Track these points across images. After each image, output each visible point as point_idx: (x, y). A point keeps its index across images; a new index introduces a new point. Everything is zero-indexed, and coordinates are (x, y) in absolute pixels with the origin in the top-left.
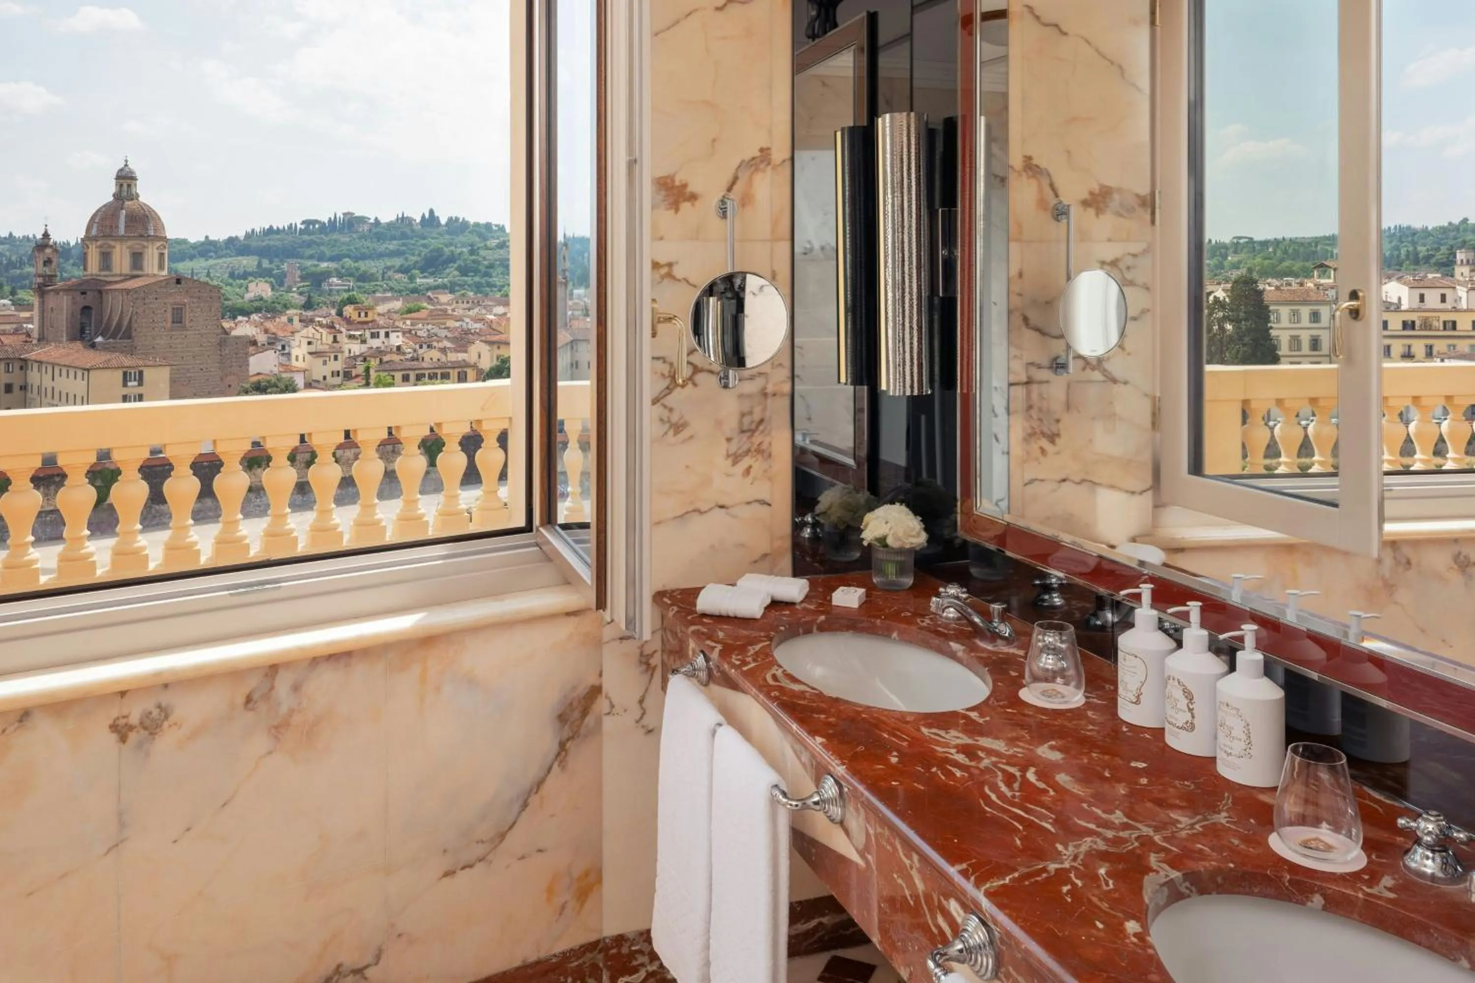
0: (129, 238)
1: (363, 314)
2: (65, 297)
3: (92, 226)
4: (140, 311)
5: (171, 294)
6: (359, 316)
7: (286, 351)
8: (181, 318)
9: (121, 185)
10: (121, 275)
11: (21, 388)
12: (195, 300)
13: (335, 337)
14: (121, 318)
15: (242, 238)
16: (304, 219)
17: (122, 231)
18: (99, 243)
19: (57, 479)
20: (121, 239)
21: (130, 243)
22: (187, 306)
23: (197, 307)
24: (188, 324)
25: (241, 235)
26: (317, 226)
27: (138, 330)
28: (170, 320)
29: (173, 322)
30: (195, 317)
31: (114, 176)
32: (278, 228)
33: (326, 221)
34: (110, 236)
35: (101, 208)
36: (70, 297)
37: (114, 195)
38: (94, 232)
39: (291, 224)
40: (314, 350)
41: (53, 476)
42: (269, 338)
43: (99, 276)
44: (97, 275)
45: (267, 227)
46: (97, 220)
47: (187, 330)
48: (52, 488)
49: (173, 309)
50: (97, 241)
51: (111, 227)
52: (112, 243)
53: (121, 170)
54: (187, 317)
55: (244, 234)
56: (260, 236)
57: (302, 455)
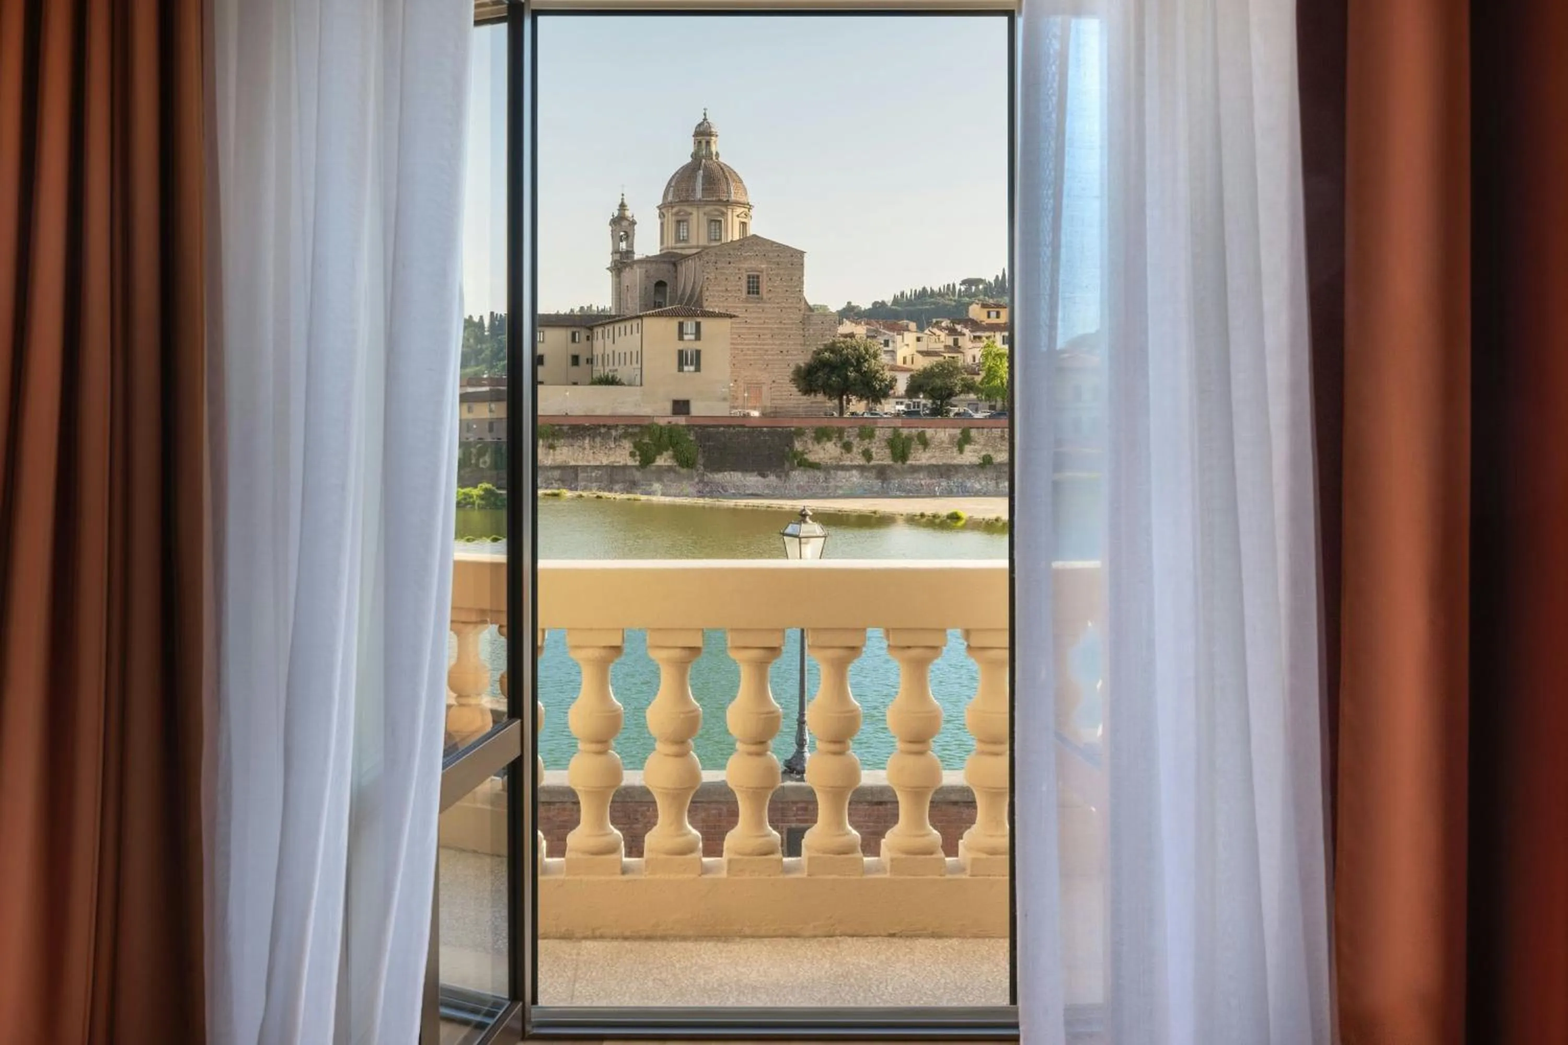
0: (707, 203)
1: (993, 314)
2: (638, 270)
3: (669, 190)
4: (712, 276)
5: (745, 259)
6: (989, 316)
7: (890, 348)
8: (758, 287)
9: (700, 142)
10: (698, 247)
11: (588, 360)
12: (773, 267)
13: (956, 341)
14: (693, 288)
15: (889, 304)
16: (965, 278)
17: (699, 195)
18: (675, 210)
19: (603, 430)
20: (699, 204)
21: (708, 208)
22: (765, 273)
23: (777, 275)
24: (765, 296)
25: (889, 299)
26: (981, 287)
27: (710, 299)
28: (745, 290)
29: (749, 293)
30: (774, 287)
31: (692, 132)
32: (932, 291)
33: (992, 281)
34: (687, 201)
35: (678, 171)
36: (644, 270)
37: (692, 156)
38: (670, 198)
39: (949, 285)
40: (925, 349)
41: (599, 426)
42: (868, 330)
43: (675, 248)
44: (672, 248)
45: (919, 289)
46: (673, 184)
47: (765, 302)
48: (598, 440)
49: (749, 277)
50: (672, 207)
51: (688, 190)
52: (689, 209)
53: (700, 125)
54: (765, 287)
55: (892, 298)
56: (911, 300)
57: (882, 431)
